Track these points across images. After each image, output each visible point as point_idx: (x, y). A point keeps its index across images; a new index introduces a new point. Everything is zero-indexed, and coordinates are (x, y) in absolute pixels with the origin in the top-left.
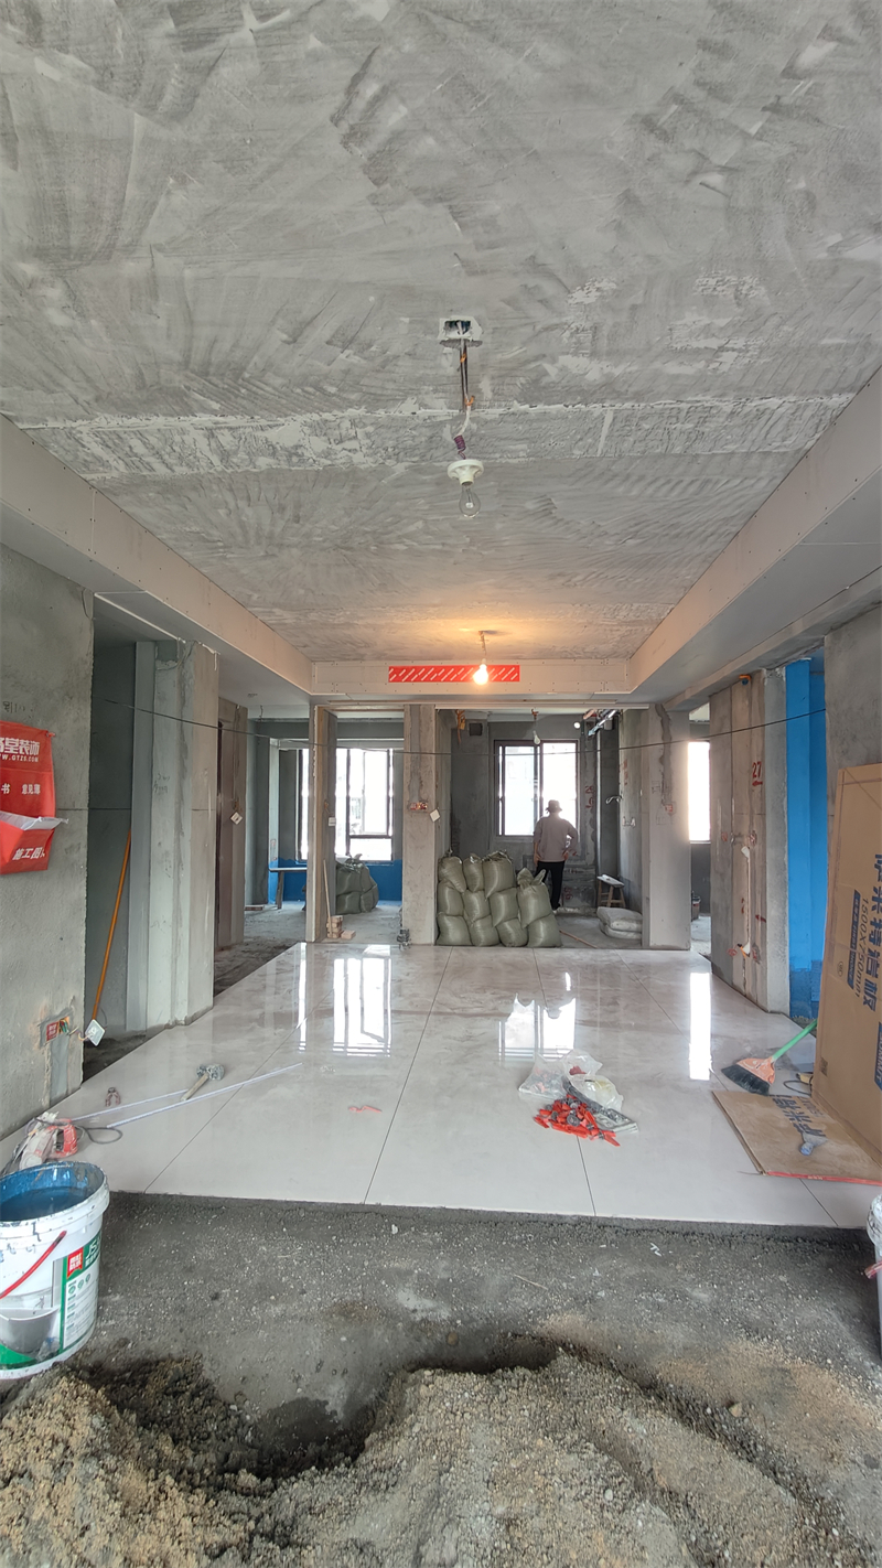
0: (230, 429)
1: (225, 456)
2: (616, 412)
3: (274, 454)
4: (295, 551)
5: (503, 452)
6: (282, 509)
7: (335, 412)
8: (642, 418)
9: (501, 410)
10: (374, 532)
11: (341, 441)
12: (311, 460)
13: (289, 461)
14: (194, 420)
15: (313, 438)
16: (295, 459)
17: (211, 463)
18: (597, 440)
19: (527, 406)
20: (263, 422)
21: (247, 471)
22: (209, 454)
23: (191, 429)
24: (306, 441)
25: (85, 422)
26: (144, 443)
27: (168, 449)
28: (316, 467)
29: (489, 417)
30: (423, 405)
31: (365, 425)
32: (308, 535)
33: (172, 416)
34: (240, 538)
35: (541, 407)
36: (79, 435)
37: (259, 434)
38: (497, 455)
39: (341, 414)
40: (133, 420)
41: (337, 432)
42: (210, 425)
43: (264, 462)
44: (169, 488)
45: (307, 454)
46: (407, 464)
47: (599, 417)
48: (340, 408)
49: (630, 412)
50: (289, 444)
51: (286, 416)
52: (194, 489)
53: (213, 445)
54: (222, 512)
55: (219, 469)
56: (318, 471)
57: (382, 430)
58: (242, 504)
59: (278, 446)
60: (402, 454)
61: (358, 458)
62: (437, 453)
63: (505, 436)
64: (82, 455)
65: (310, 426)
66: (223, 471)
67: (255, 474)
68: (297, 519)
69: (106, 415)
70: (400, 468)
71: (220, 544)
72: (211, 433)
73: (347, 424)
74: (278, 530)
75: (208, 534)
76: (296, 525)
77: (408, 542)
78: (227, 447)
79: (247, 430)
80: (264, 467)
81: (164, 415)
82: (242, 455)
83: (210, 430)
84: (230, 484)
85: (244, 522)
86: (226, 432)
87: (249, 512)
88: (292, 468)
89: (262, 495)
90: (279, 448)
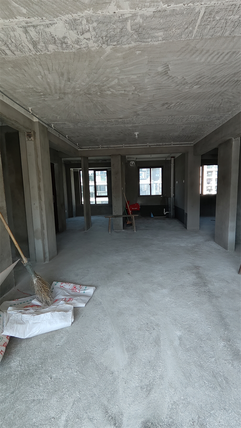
0: (34, 26)
1: (35, 44)
2: (207, 8)
3: (55, 43)
4: (70, 96)
5: (152, 37)
6: (62, 74)
7: (79, 13)
8: (217, 12)
9: (154, 9)
10: (99, 85)
11: (83, 34)
12: (71, 46)
13: (62, 46)
15: (71, 31)
16: (64, 46)
17: (30, 49)
18: (194, 28)
19: (166, 5)
20: (48, 22)
21: (46, 53)
22: (28, 44)
24: (68, 34)
27: (10, 41)
28: (74, 50)
29: (148, 14)
30: (119, 7)
31: (93, 22)
32: (74, 88)
33: (6, 19)
34: (49, 91)
35: (173, 6)
37: (47, 30)
38: (150, 40)
39: (82, 15)
41: (81, 27)
42: (24, 24)
43: (51, 48)
44: (16, 65)
45: (69, 42)
46: (111, 47)
47: (197, 13)
48: (81, 10)
49: (212, 8)
50: (61, 36)
51: (57, 16)
52: (26, 65)
53: (28, 38)
54: (39, 77)
55: (34, 53)
56: (74, 53)
57: (101, 25)
58: (47, 72)
59: (56, 37)
60: (109, 40)
61: (91, 44)
62: (124, 39)
63: (154, 27)
65: (69, 24)
66: (36, 54)
67: (49, 55)
68: (69, 80)
70: (108, 49)
71: (42, 94)
72: (26, 30)
73: (84, 22)
74: (63, 86)
75: (37, 89)
76: (69, 83)
77: (112, 90)
78: (35, 39)
79: (42, 27)
80: (52, 51)
82: (42, 44)
83: (25, 28)
84: (40, 62)
85: (49, 82)
86: (32, 29)
87: (50, 76)
88: (64, 51)
89: (54, 67)
90: (57, 39)
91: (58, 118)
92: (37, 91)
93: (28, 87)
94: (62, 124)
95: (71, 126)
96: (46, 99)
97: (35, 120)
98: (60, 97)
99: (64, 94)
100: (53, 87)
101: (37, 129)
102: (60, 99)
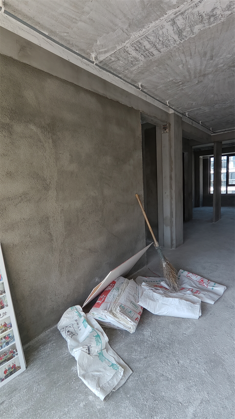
0: (182, 14)
1: (180, 32)
3: (202, 21)
4: (210, 76)
6: (205, 54)
12: (220, 16)
13: (209, 23)
14: (166, 16)
16: (212, 19)
17: (175, 41)
20: (197, 1)
21: (190, 38)
22: (174, 35)
23: (165, 23)
24: (218, 3)
25: (128, 41)
26: (149, 42)
27: (158, 41)
28: (223, 19)
32: (217, 65)
33: (157, 19)
34: (188, 77)
36: (127, 49)
37: (196, 10)
40: (144, 30)
42: (173, 16)
43: (197, 28)
44: (160, 62)
45: (219, 12)
50: (208, 10)
52: (169, 58)
53: (175, 29)
54: (180, 66)
55: (178, 43)
56: (223, 23)
58: (188, 58)
59: (204, 14)
64: (130, 58)
66: (180, 43)
67: (194, 38)
68: (212, 58)
69: (134, 33)
71: (180, 83)
72: (173, 22)
74: (204, 67)
75: (176, 80)
76: (211, 61)
78: (181, 27)
79: (190, 11)
80: (198, 32)
81: (154, 21)
82: (188, 29)
83: (173, 20)
84: (183, 50)
85: (189, 68)
86: (180, 17)
87: (191, 62)
88: (211, 26)
89: (197, 49)
90: (204, 16)
91: (194, 104)
92: (176, 82)
93: (168, 80)
94: (197, 109)
95: (207, 109)
96: (184, 87)
97: (171, 111)
98: (198, 81)
99: (204, 75)
100: (192, 73)
101: (172, 121)
102: (199, 82)
